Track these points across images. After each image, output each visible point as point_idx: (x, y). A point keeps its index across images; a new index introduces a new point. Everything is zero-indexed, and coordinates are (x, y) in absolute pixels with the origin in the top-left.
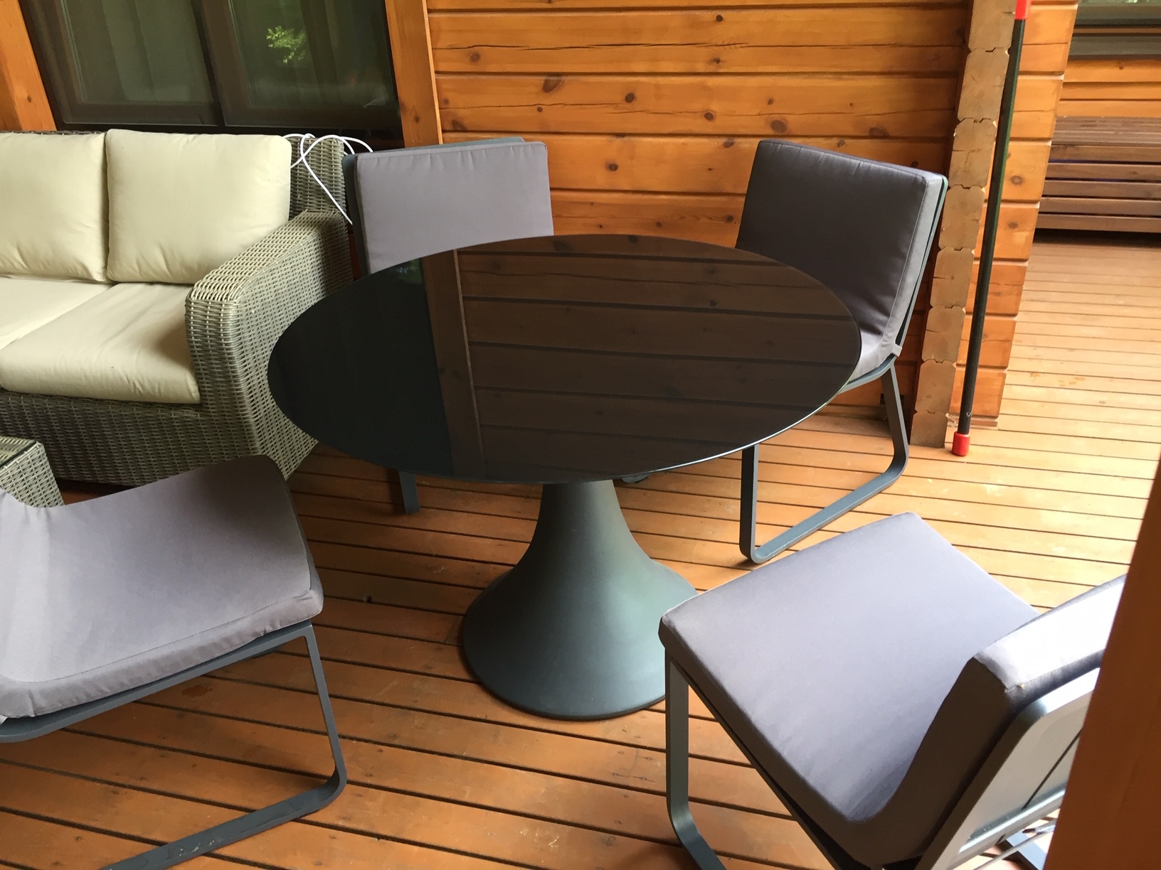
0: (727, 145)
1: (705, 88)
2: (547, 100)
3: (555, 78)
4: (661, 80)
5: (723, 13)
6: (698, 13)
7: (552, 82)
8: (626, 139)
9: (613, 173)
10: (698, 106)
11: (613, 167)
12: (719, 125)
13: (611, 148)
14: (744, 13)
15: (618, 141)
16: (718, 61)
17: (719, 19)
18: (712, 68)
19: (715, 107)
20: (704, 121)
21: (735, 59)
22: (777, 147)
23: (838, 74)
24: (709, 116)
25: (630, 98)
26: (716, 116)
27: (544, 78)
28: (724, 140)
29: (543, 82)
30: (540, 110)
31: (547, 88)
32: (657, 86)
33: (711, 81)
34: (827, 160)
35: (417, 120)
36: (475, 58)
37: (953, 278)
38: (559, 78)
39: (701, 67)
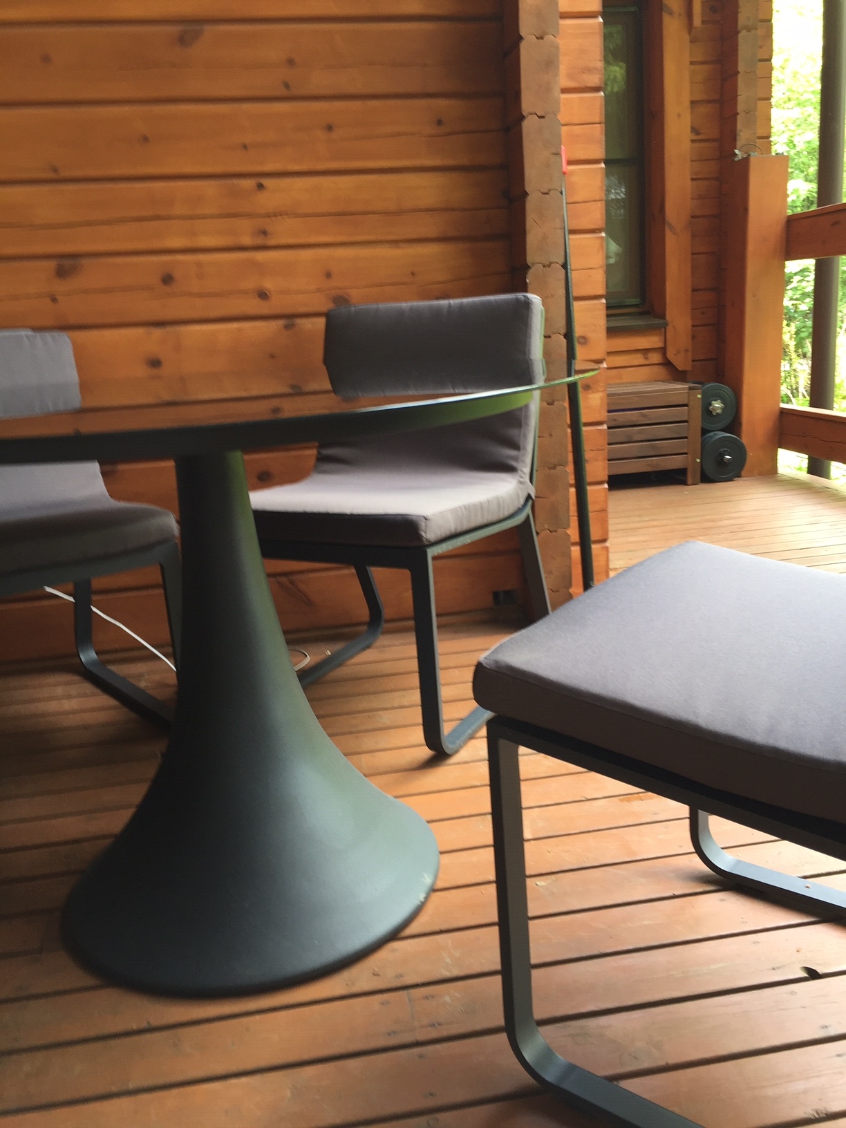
0: (287, 327)
1: (254, 264)
2: (61, 287)
3: (70, 261)
4: (202, 257)
5: (265, 182)
6: (235, 181)
7: (67, 265)
8: (169, 329)
10: (250, 283)
11: (155, 363)
12: (277, 304)
13: (152, 340)
14: (286, 180)
15: (158, 332)
16: (264, 233)
17: (260, 186)
18: (260, 241)
19: (269, 284)
20: (258, 301)
21: (284, 230)
23: (395, 243)
24: (263, 295)
25: (167, 279)
26: (271, 294)
27: (56, 261)
28: (281, 323)
29: (54, 267)
30: (54, 300)
31: (62, 273)
32: (199, 265)
33: (260, 256)
37: (551, 435)
38: (76, 260)
39: (247, 240)
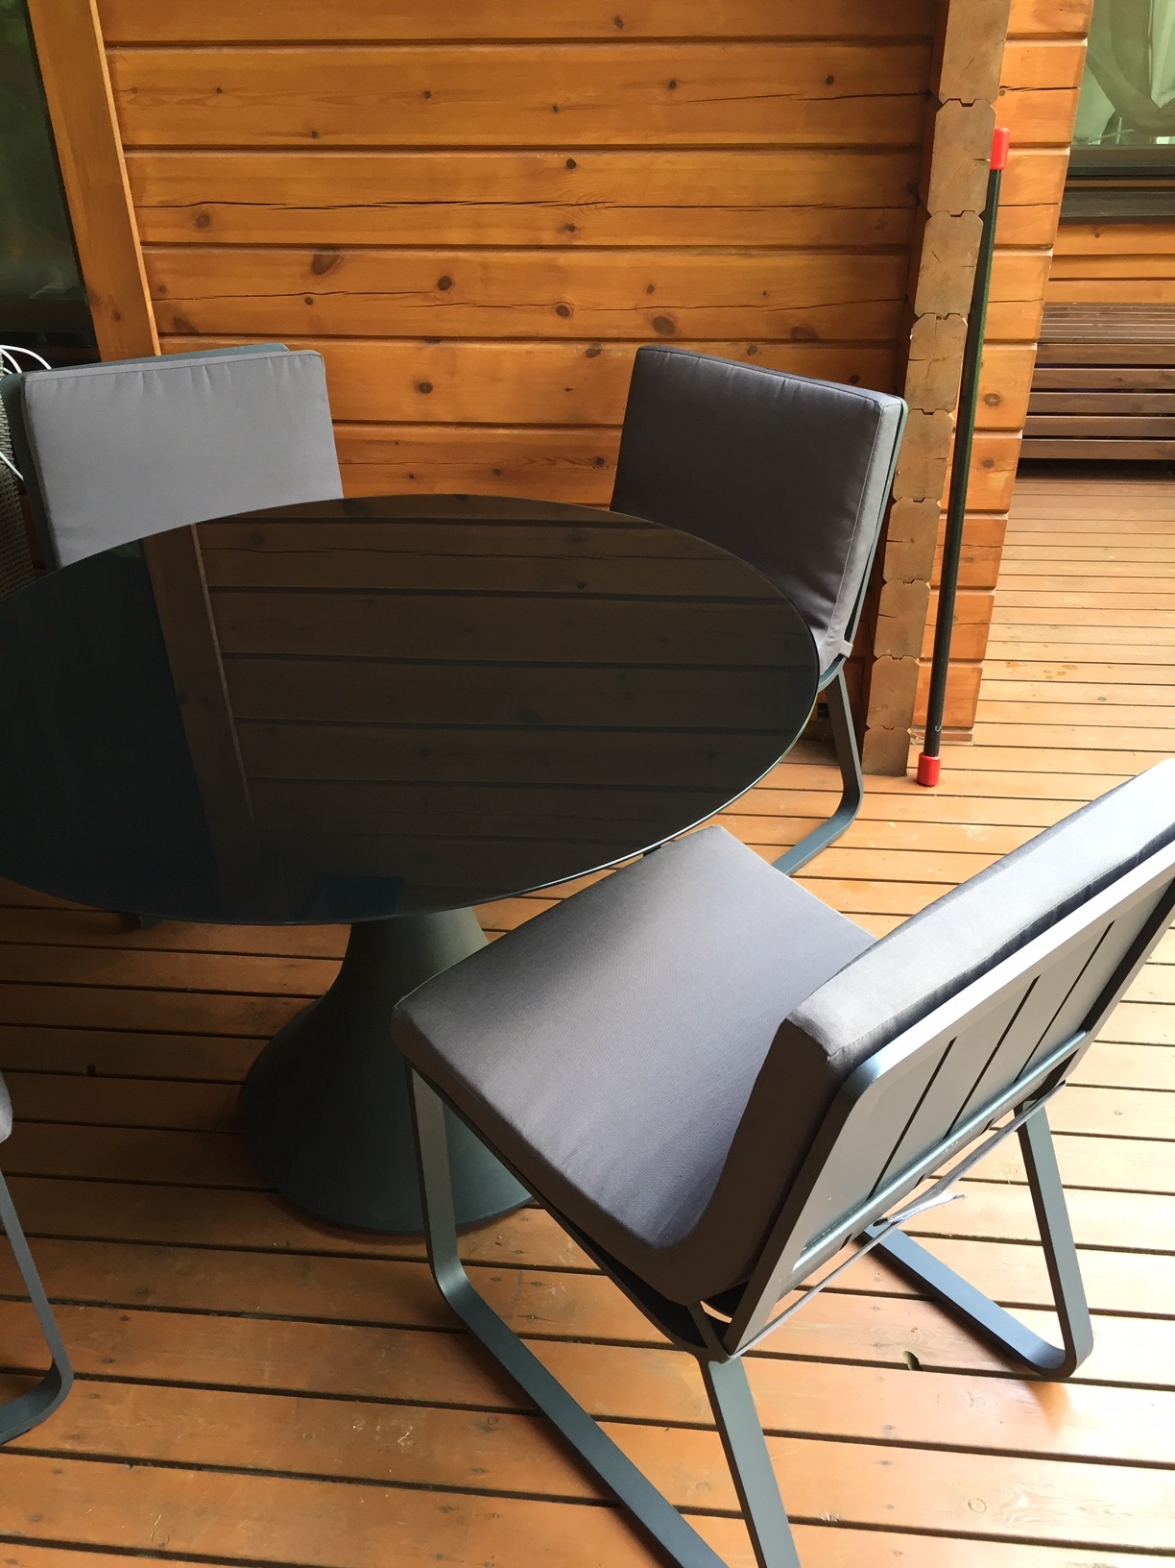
0: (590, 354)
1: (554, 268)
2: (318, 286)
3: (331, 253)
4: (490, 256)
5: (578, 158)
6: (539, 155)
7: (325, 260)
8: (442, 345)
9: (425, 396)
10: (547, 295)
11: (425, 388)
12: (581, 322)
13: (421, 359)
14: (608, 156)
15: (432, 347)
16: (572, 228)
17: (571, 164)
18: (564, 239)
19: (571, 297)
20: (555, 319)
21: (596, 226)
22: (664, 357)
23: (746, 250)
24: (563, 311)
25: (445, 284)
26: (573, 310)
27: (314, 252)
28: (585, 347)
29: (310, 260)
30: (309, 302)
31: (319, 268)
32: (485, 265)
33: (563, 259)
34: (738, 376)
35: (117, 317)
36: (203, 221)
37: (913, 541)
38: (337, 253)
39: (547, 238)
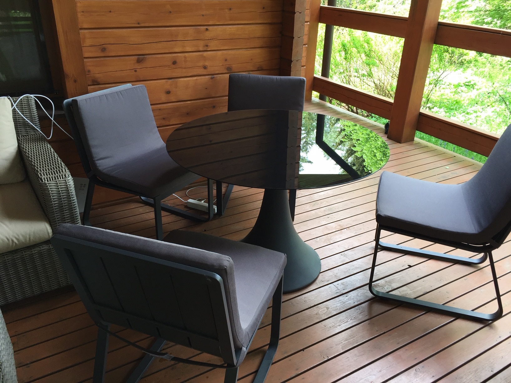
0: (212, 78)
1: (202, 56)
2: (138, 66)
3: (142, 57)
4: (186, 54)
5: (209, 28)
6: (199, 27)
8: (173, 80)
9: (168, 95)
10: (201, 64)
11: (168, 92)
12: (211, 70)
13: (167, 84)
14: (215, 27)
15: (170, 81)
16: (207, 46)
17: (207, 29)
18: (205, 49)
19: (207, 64)
20: (203, 70)
21: (213, 45)
23: (246, 49)
24: (205, 67)
25: (174, 63)
26: (207, 67)
27: (137, 57)
28: (210, 76)
29: (137, 59)
30: (136, 71)
31: (139, 61)
32: (185, 57)
33: (205, 54)
35: (75, 81)
36: (104, 50)
38: (144, 56)
39: (201, 49)
